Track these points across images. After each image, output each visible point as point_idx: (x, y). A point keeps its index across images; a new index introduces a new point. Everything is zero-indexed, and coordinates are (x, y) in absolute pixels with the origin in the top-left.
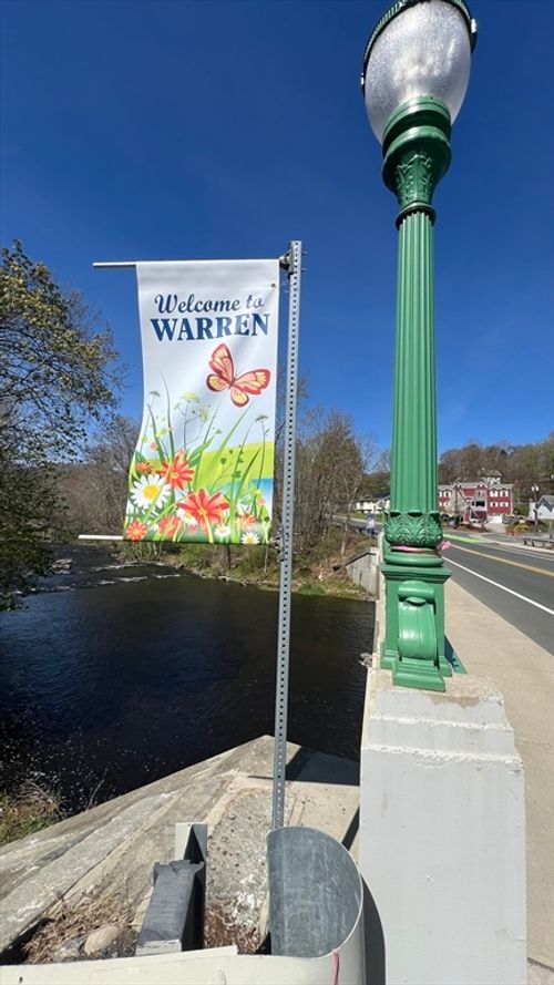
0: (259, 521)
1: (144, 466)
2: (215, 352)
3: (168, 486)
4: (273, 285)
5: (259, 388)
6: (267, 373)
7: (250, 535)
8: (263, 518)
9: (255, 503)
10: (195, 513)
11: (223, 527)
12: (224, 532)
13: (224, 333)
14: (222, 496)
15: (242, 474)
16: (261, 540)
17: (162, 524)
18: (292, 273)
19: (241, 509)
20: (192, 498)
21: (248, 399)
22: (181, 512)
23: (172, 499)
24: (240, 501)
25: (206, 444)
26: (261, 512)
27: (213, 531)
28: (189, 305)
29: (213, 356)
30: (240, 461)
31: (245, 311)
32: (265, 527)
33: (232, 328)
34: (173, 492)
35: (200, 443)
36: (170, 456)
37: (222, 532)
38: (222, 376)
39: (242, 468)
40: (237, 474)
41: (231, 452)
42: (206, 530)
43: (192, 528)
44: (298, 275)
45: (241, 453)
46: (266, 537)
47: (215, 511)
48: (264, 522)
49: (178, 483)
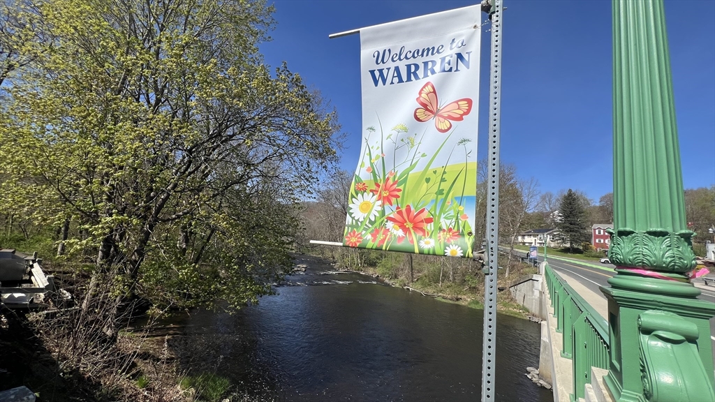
0: (462, 235)
1: (361, 186)
2: (422, 90)
3: (380, 202)
4: (475, 27)
5: (462, 115)
6: (469, 102)
7: (455, 248)
8: (466, 233)
9: (457, 218)
10: (402, 226)
11: (428, 239)
12: (428, 243)
13: (429, 73)
14: (426, 211)
15: (445, 192)
16: (464, 253)
17: (374, 235)
18: (494, 12)
19: (444, 223)
20: (400, 213)
21: (451, 126)
22: (390, 225)
23: (383, 213)
24: (443, 216)
25: (412, 166)
26: (464, 227)
27: (418, 242)
28: (400, 55)
29: (420, 93)
30: (443, 180)
31: (449, 53)
32: (469, 241)
33: (437, 68)
34: (384, 207)
35: (407, 165)
36: (382, 178)
37: (426, 243)
38: (427, 108)
39: (445, 186)
40: (440, 192)
41: (435, 172)
42: (412, 241)
43: (400, 239)
44: (500, 13)
45: (444, 173)
46: (470, 250)
47: (420, 225)
48: (467, 237)
49: (387, 199)
